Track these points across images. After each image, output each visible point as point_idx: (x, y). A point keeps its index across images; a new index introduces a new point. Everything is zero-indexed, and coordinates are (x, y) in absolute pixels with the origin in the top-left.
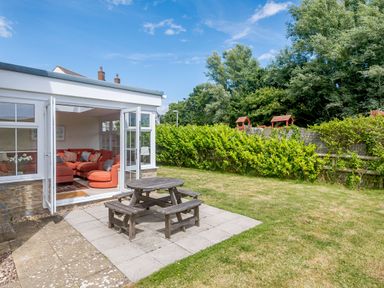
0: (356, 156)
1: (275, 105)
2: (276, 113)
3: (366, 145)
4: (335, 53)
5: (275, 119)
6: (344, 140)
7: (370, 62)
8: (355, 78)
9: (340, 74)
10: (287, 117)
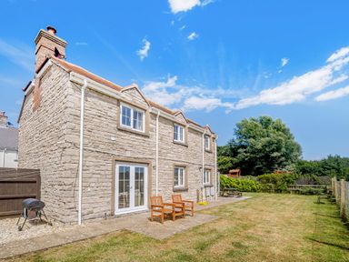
0: (273, 185)
1: (230, 165)
2: (230, 168)
3: (275, 182)
4: (259, 146)
5: (231, 171)
6: (268, 180)
7: (273, 151)
8: (267, 157)
9: (261, 154)
10: (237, 171)
